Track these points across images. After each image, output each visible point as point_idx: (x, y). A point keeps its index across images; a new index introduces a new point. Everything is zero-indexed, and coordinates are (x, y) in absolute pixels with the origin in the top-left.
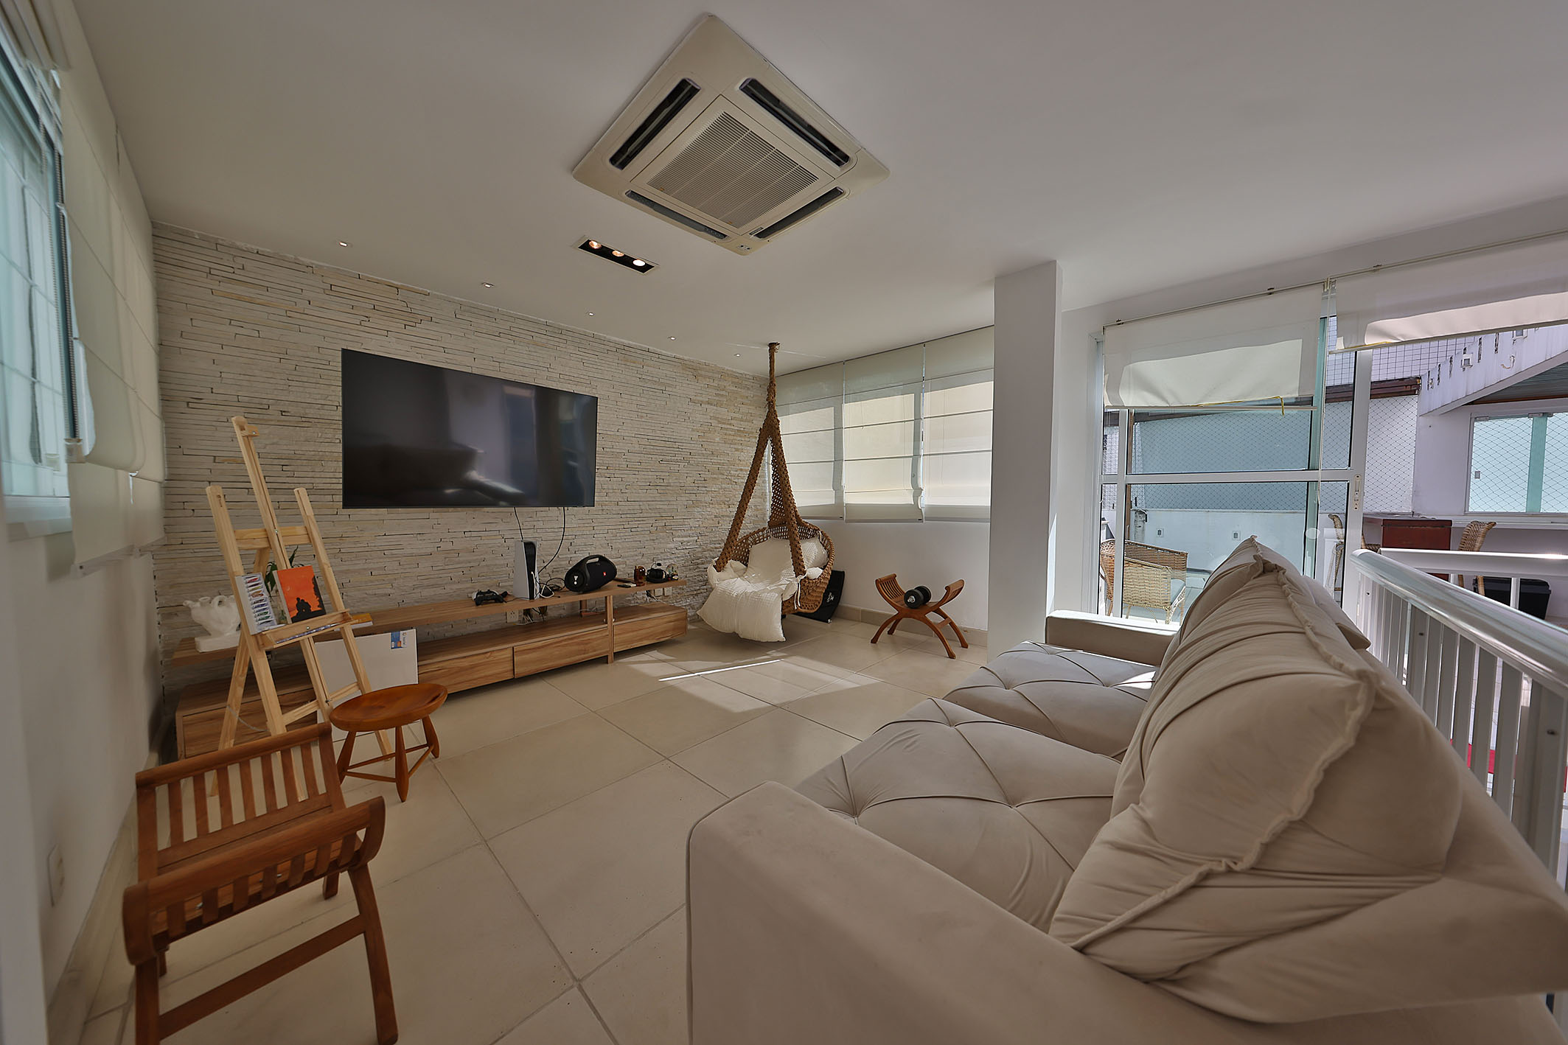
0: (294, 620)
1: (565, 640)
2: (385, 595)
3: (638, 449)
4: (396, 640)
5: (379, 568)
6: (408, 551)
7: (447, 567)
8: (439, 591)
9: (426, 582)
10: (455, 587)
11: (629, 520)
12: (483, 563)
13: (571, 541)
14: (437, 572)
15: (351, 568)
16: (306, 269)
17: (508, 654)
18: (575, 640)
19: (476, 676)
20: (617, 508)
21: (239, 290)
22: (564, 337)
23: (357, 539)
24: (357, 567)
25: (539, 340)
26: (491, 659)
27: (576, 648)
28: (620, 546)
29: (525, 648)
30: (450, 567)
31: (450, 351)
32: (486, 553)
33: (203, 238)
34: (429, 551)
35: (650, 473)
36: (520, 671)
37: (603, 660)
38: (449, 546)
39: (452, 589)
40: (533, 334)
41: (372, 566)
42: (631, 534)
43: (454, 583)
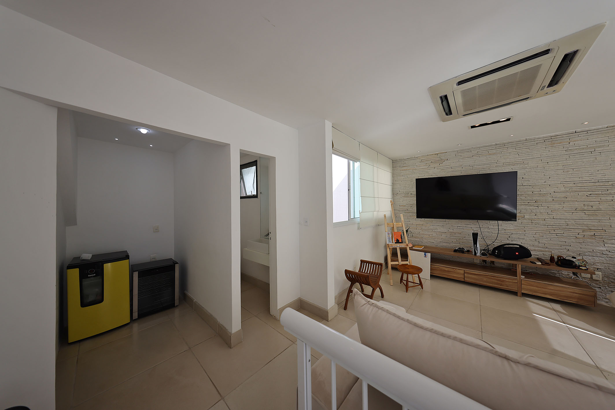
0: (395, 243)
1: (490, 276)
2: (432, 242)
3: (564, 190)
4: (425, 255)
5: (431, 235)
6: (439, 231)
7: (451, 237)
8: (448, 245)
9: (444, 241)
10: (454, 244)
11: (555, 229)
12: (465, 238)
13: (509, 235)
14: (448, 239)
15: (424, 233)
16: (416, 158)
17: (462, 272)
18: (495, 278)
19: (450, 275)
20: (545, 222)
21: (405, 168)
22: (506, 147)
23: (426, 226)
24: (426, 233)
25: (492, 152)
26: (455, 271)
27: (496, 281)
28: (546, 242)
29: (470, 272)
30: (452, 237)
31: (453, 168)
32: (466, 235)
33: (399, 160)
34: (445, 231)
35: (577, 203)
36: (467, 280)
37: (515, 293)
38: (452, 231)
39: (452, 245)
40: (489, 151)
41: (429, 233)
42: (556, 237)
43: (453, 243)
